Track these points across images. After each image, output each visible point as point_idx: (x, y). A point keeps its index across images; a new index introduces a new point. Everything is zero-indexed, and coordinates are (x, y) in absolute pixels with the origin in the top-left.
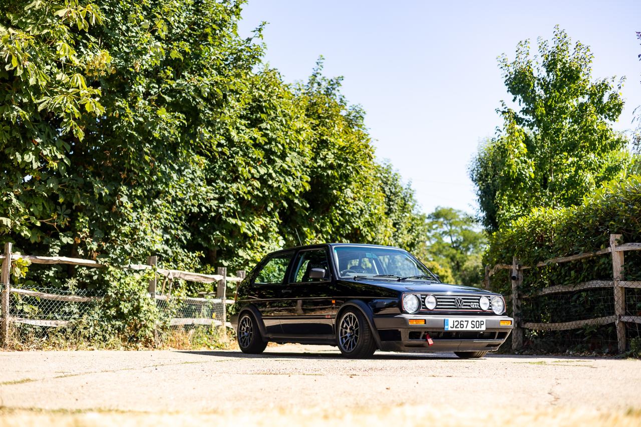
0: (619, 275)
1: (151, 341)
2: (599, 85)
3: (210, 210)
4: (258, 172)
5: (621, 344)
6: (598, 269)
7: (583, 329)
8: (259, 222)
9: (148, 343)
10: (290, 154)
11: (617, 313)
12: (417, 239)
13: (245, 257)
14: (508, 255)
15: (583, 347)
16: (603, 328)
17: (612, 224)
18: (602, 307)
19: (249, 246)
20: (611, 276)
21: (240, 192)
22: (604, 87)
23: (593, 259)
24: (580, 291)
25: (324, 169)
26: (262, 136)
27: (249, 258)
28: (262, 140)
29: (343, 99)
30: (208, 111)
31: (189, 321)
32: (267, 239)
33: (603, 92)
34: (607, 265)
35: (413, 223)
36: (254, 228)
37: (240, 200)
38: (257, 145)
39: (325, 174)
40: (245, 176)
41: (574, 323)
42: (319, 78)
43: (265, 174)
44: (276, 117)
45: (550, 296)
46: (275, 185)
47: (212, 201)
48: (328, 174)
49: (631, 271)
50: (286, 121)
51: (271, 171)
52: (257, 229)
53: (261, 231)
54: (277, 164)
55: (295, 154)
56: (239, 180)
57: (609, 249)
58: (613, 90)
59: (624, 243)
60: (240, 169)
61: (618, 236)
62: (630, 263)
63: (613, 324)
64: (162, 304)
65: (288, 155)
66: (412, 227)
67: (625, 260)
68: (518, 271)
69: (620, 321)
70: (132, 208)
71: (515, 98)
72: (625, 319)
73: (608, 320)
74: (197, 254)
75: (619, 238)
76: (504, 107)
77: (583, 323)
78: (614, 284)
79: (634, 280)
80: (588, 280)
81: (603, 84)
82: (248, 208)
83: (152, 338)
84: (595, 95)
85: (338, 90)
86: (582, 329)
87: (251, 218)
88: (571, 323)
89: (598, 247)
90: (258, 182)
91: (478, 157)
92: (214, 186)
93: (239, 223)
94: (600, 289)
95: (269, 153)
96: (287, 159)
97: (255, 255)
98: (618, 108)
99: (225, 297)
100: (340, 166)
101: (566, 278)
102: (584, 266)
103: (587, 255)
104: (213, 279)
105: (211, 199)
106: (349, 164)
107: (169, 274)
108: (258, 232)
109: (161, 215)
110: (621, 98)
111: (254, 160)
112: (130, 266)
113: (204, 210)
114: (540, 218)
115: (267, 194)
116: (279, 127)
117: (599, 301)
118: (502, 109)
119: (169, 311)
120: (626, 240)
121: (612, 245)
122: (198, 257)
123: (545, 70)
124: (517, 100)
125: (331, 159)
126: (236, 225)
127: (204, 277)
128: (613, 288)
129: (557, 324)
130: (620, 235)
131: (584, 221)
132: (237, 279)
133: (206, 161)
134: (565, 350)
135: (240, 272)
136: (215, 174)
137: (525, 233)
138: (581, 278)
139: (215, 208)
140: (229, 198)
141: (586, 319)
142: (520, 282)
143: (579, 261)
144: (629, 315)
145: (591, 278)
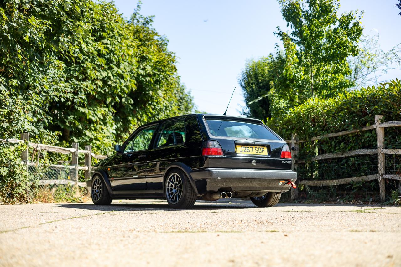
0: (382, 144)
1: (24, 197)
2: (347, 16)
3: (67, 100)
4: (101, 75)
5: (383, 196)
6: (364, 141)
7: (351, 184)
8: (101, 111)
9: (22, 198)
10: (123, 63)
11: (381, 172)
13: (91, 137)
14: (287, 132)
15: (350, 197)
16: (368, 184)
17: (376, 109)
18: (366, 168)
19: (93, 128)
20: (375, 146)
21: (88, 89)
22: (350, 17)
23: (358, 134)
24: (348, 158)
25: (143, 76)
26: (105, 48)
27: (93, 138)
28: (104, 51)
29: (154, 31)
30: (69, 23)
31: (52, 182)
32: (105, 124)
33: (349, 21)
34: (371, 138)
36: (97, 115)
37: (88, 95)
38: (100, 55)
40: (92, 76)
41: (343, 180)
42: (137, 16)
43: (106, 77)
44: (113, 36)
46: (113, 85)
47: (69, 94)
48: (146, 81)
49: (391, 141)
51: (110, 75)
52: (99, 116)
53: (102, 118)
54: (114, 70)
55: (126, 64)
56: (88, 80)
57: (374, 126)
58: (356, 20)
59: (386, 122)
60: (89, 71)
62: (390, 136)
63: (376, 181)
64: (32, 169)
67: (386, 134)
68: (295, 144)
69: (382, 179)
70: (9, 95)
71: (288, 24)
72: (386, 177)
73: (372, 177)
74: (56, 133)
75: (381, 118)
76: (279, 31)
77: (350, 180)
78: (377, 151)
79: (394, 148)
80: (355, 149)
81: (350, 15)
82: (93, 101)
83: (25, 195)
84: (344, 22)
85: (151, 25)
86: (349, 184)
87: (95, 109)
89: (365, 125)
90: (101, 82)
92: (70, 83)
93: (87, 111)
94: (366, 155)
95: (109, 61)
96: (121, 67)
97: (98, 135)
98: (359, 33)
99: (77, 165)
100: (155, 74)
101: (337, 148)
102: (351, 139)
103: (354, 131)
104: (70, 151)
105: (68, 93)
106: (161, 73)
107: (38, 146)
108: (100, 118)
110: (361, 25)
111: (98, 66)
112: (7, 140)
113: (63, 100)
114: (314, 106)
115: (107, 91)
116: (116, 43)
117: (363, 164)
118: (278, 32)
119: (37, 174)
120: (388, 118)
121: (377, 123)
122: (58, 135)
124: (290, 25)
125: (149, 69)
126: (84, 114)
127: (64, 150)
128: (377, 154)
129: (328, 181)
130: (382, 116)
131: (352, 107)
132: (86, 152)
133: (64, 65)
134: (336, 200)
135: (88, 147)
136: (71, 75)
137: (301, 117)
138: (349, 148)
139: (71, 99)
140: (81, 92)
141: (351, 177)
142: (297, 152)
143: (347, 135)
144: (389, 174)
145: (357, 147)
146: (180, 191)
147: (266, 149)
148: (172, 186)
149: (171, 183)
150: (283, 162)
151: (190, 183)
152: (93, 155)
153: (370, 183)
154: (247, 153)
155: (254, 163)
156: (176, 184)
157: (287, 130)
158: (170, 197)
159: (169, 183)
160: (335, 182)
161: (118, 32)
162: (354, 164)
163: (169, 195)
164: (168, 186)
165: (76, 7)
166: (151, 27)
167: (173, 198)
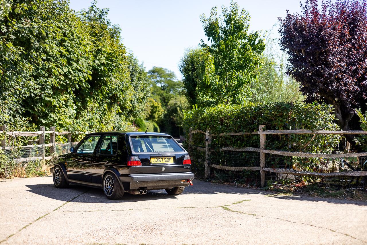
0: (263, 146)
2: (254, 35)
3: (36, 95)
4: (63, 71)
5: (262, 182)
6: (252, 142)
7: (243, 172)
8: (63, 98)
9: (1, 175)
11: (261, 166)
12: (146, 95)
13: (55, 118)
14: (204, 127)
15: (242, 181)
16: (254, 173)
18: (253, 161)
19: (57, 111)
20: (259, 146)
21: (53, 83)
22: (256, 36)
23: (249, 135)
24: (242, 152)
25: (98, 65)
26: (66, 51)
27: (57, 119)
28: (65, 53)
29: (109, 21)
30: (37, 43)
31: (24, 160)
32: (67, 106)
33: (255, 38)
34: (257, 140)
35: (144, 86)
36: (60, 101)
37: (53, 88)
38: (62, 55)
39: (100, 69)
40: (55, 73)
41: (238, 168)
42: (94, 9)
43: (67, 72)
44: (73, 39)
45: (226, 152)
46: (73, 78)
47: (38, 90)
48: (101, 69)
49: (269, 144)
50: (79, 41)
51: (70, 70)
53: (64, 103)
54: (74, 66)
55: (84, 60)
56: (52, 76)
57: (259, 133)
58: (260, 38)
59: (266, 130)
60: (53, 70)
61: (263, 126)
62: (269, 140)
63: (259, 171)
64: (9, 152)
65: (80, 60)
66: (144, 88)
67: (266, 139)
68: (209, 136)
69: (263, 170)
71: (209, 39)
72: (265, 169)
73: (256, 168)
74: (27, 118)
76: (203, 43)
77: (243, 168)
78: (260, 150)
79: (271, 150)
80: (247, 146)
81: (256, 34)
82: (57, 91)
83: (4, 173)
84: (252, 40)
86: (242, 171)
87: (58, 97)
88: (237, 168)
89: (253, 130)
90: (63, 77)
91: (184, 59)
92: (38, 81)
93: (52, 100)
94: (253, 152)
96: (79, 62)
97: (61, 117)
98: (262, 48)
99: (44, 143)
100: (108, 64)
101: (235, 144)
102: (245, 139)
103: (246, 133)
104: (37, 134)
105: (37, 89)
106: (113, 63)
107: (13, 134)
108: (62, 103)
109: (8, 101)
111: (61, 64)
113: (33, 95)
114: (222, 110)
115: (68, 83)
116: (75, 45)
117: (252, 158)
118: (202, 44)
119: (13, 155)
120: (268, 128)
121: (260, 131)
122: (28, 120)
123: (225, 23)
124: (210, 40)
125: (103, 60)
126: (50, 101)
127: (33, 134)
128: (260, 152)
129: (229, 167)
130: (265, 125)
131: (246, 116)
132: (51, 132)
133: (34, 67)
134: (233, 182)
135: (52, 127)
136: (38, 73)
137: (214, 117)
138: (243, 145)
139: (39, 94)
140: (47, 88)
141: (244, 166)
142: (210, 142)
143: (242, 136)
144: (267, 167)
145: (248, 145)
146: (113, 188)
147: (172, 159)
148: (108, 184)
149: (107, 182)
150: (185, 167)
151: (119, 184)
152: (57, 133)
153: (255, 173)
154: (159, 163)
155: (163, 169)
156: (110, 183)
157: (204, 125)
158: (106, 191)
159: (106, 181)
160: (233, 169)
161: (77, 35)
162: (245, 157)
163: (106, 189)
164: (105, 183)
165: (43, 31)
166: (107, 17)
167: (108, 192)
